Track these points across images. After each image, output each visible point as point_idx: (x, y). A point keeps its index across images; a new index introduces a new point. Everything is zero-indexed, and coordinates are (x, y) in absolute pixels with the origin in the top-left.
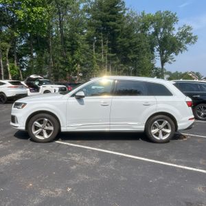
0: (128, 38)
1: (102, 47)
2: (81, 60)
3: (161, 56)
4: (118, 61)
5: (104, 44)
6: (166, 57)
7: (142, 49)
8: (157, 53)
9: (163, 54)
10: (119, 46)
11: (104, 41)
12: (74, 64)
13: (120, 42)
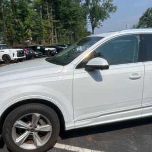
0: (68, 7)
1: (48, 14)
2: (32, 26)
3: (92, 22)
4: (62, 26)
5: (50, 12)
6: (95, 23)
7: (79, 16)
8: (88, 20)
9: (93, 20)
10: (61, 14)
11: (49, 9)
12: (26, 29)
13: (62, 11)
